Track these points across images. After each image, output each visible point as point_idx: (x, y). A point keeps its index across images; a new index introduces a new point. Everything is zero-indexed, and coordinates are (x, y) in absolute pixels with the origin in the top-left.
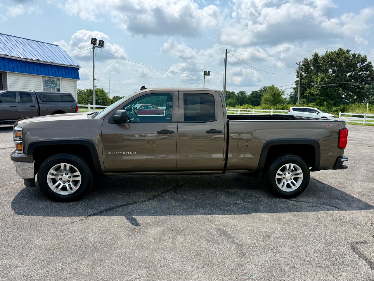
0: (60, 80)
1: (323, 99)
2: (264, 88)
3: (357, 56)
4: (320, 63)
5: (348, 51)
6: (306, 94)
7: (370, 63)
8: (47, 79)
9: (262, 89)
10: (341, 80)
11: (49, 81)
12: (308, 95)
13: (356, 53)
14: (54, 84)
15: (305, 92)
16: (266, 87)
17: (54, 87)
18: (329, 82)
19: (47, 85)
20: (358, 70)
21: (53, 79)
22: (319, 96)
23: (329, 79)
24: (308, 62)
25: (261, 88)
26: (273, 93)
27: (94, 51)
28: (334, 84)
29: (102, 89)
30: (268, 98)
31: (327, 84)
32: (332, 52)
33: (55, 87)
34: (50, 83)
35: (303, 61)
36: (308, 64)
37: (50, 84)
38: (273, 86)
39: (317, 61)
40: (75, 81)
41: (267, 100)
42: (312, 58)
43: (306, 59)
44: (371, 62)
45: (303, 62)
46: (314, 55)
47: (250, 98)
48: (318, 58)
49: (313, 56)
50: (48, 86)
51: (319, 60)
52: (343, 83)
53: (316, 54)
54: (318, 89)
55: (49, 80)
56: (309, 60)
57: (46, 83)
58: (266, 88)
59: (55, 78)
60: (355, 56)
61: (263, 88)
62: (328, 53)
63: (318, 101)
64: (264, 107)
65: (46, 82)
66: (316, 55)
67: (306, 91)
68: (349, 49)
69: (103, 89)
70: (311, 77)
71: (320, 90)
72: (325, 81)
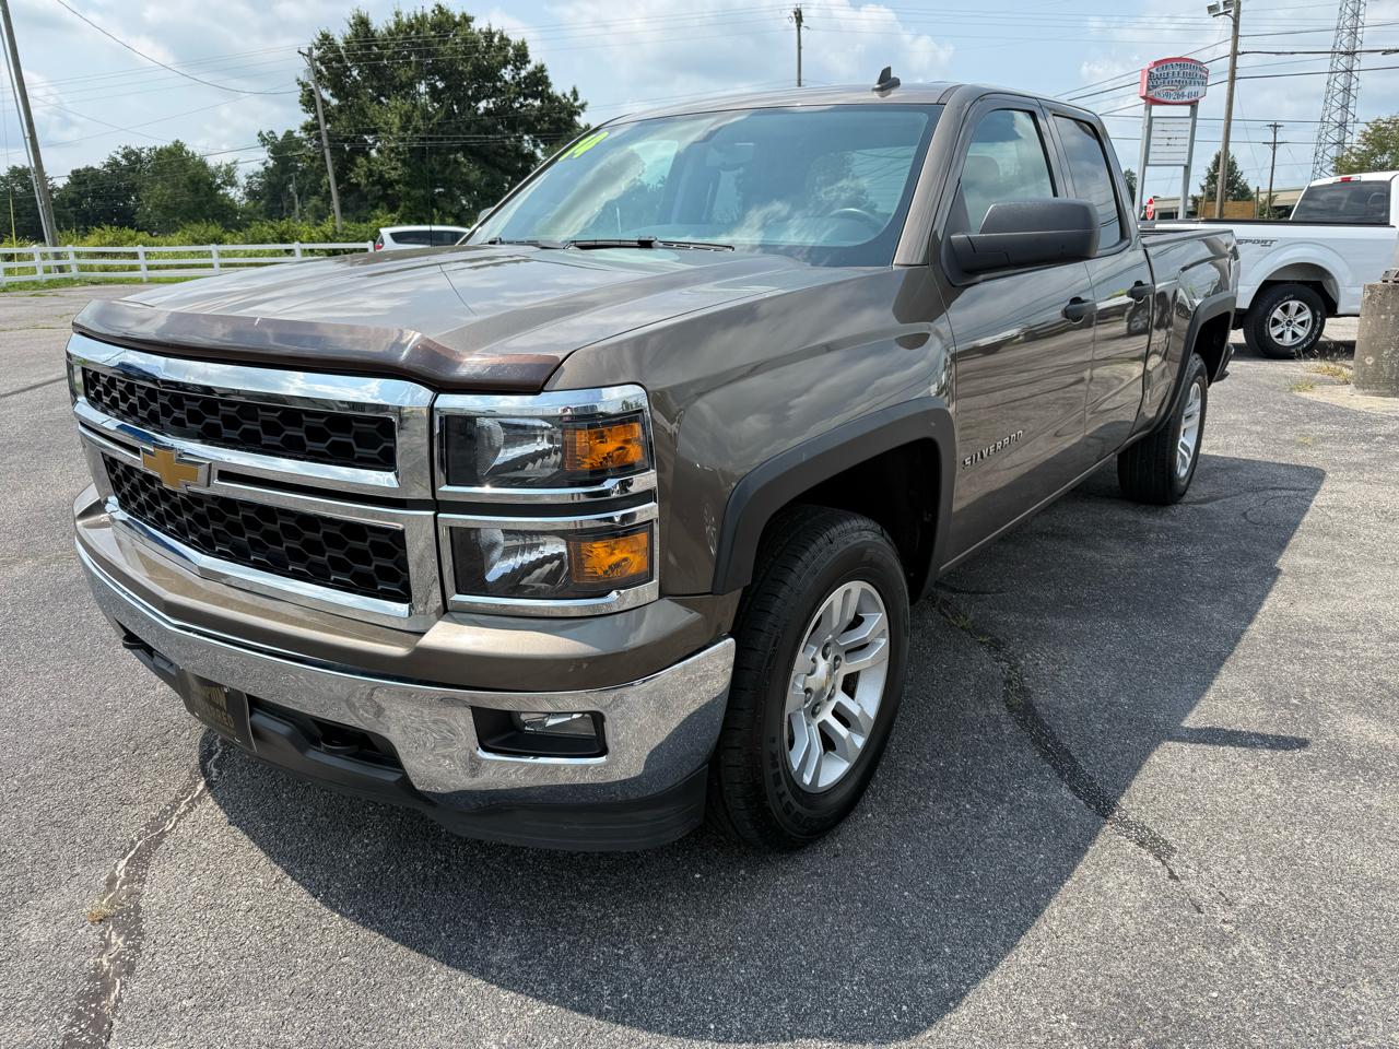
1: (423, 196)
2: (125, 156)
3: (496, 40)
4: (380, 57)
5: (467, 20)
6: (358, 176)
7: (541, 69)
9: (119, 158)
10: (468, 128)
12: (363, 181)
13: (494, 30)
15: (351, 170)
16: (133, 152)
18: (431, 131)
20: (514, 92)
22: (407, 184)
23: (430, 119)
24: (337, 50)
25: (113, 154)
26: (189, 178)
28: (448, 139)
30: (173, 197)
31: (424, 139)
32: (416, 18)
35: (316, 42)
36: (340, 59)
38: (179, 147)
39: (369, 48)
41: (167, 207)
42: (349, 32)
43: (326, 37)
44: (543, 66)
45: (318, 49)
46: (356, 25)
47: (73, 202)
48: (373, 36)
49: (351, 26)
51: (376, 45)
52: (475, 138)
53: (361, 17)
54: (398, 160)
56: (340, 42)
58: (136, 154)
60: (492, 41)
61: (123, 157)
62: (405, 20)
63: (405, 206)
64: (196, 237)
66: (362, 23)
67: (356, 165)
68: (469, 13)
70: (362, 111)
71: (404, 162)
72: (416, 130)
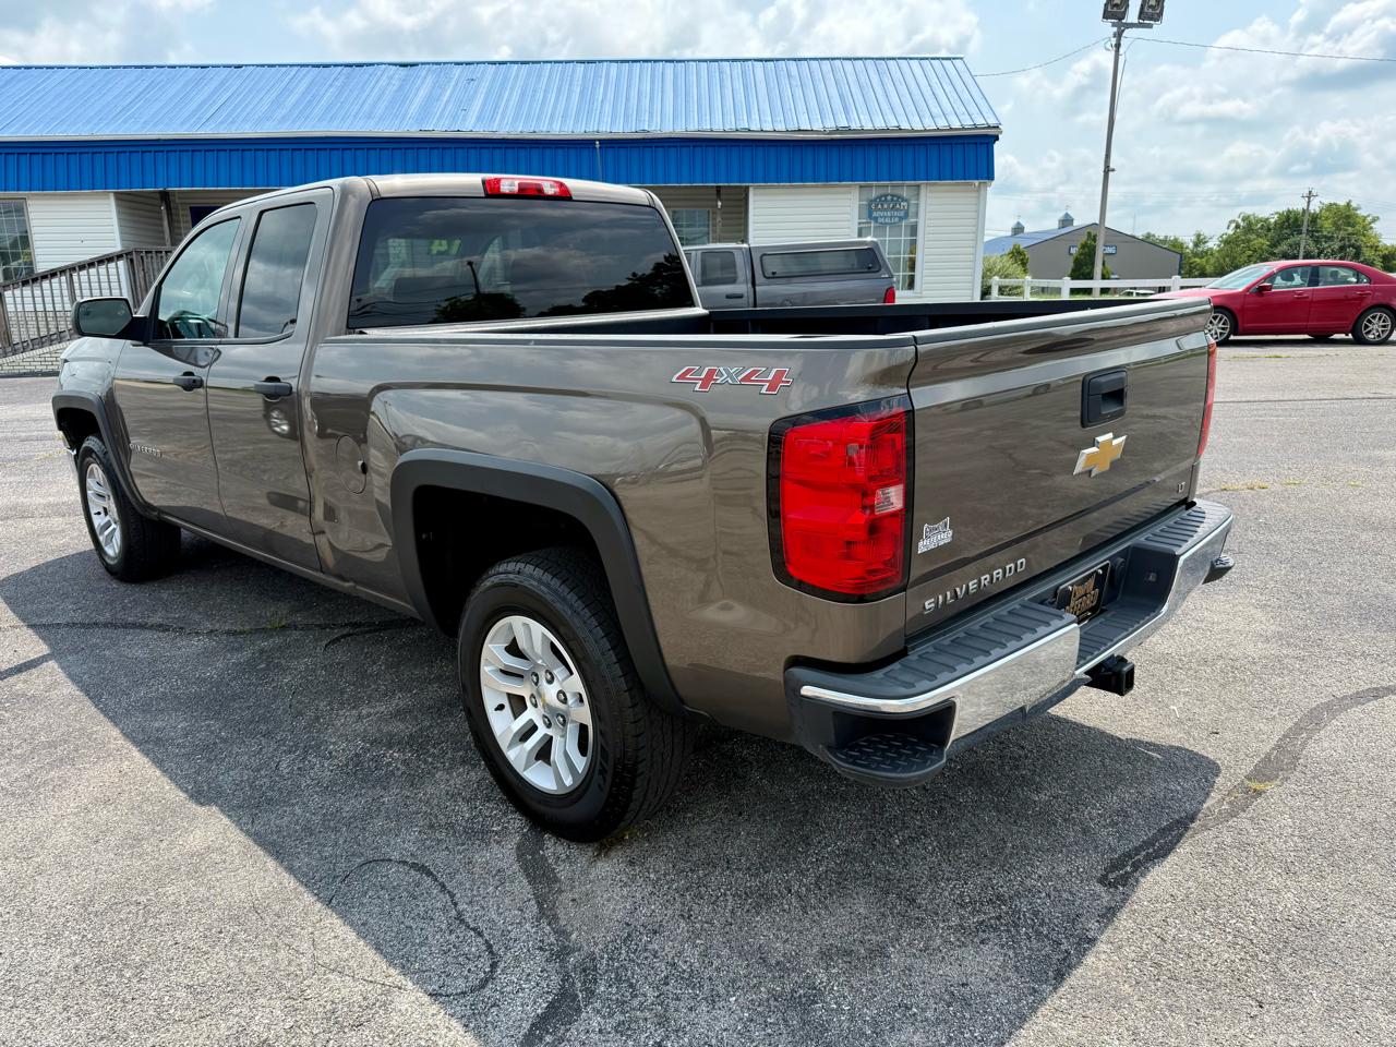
0: (923, 191)
8: (874, 194)
11: (881, 199)
14: (897, 210)
17: (897, 219)
19: (875, 214)
21: (897, 191)
27: (1118, 46)
29: (1348, 204)
33: (901, 219)
34: (885, 206)
37: (883, 210)
40: (978, 190)
50: (876, 219)
55: (880, 197)
57: (870, 211)
59: (902, 186)
65: (870, 205)
69: (1354, 205)
